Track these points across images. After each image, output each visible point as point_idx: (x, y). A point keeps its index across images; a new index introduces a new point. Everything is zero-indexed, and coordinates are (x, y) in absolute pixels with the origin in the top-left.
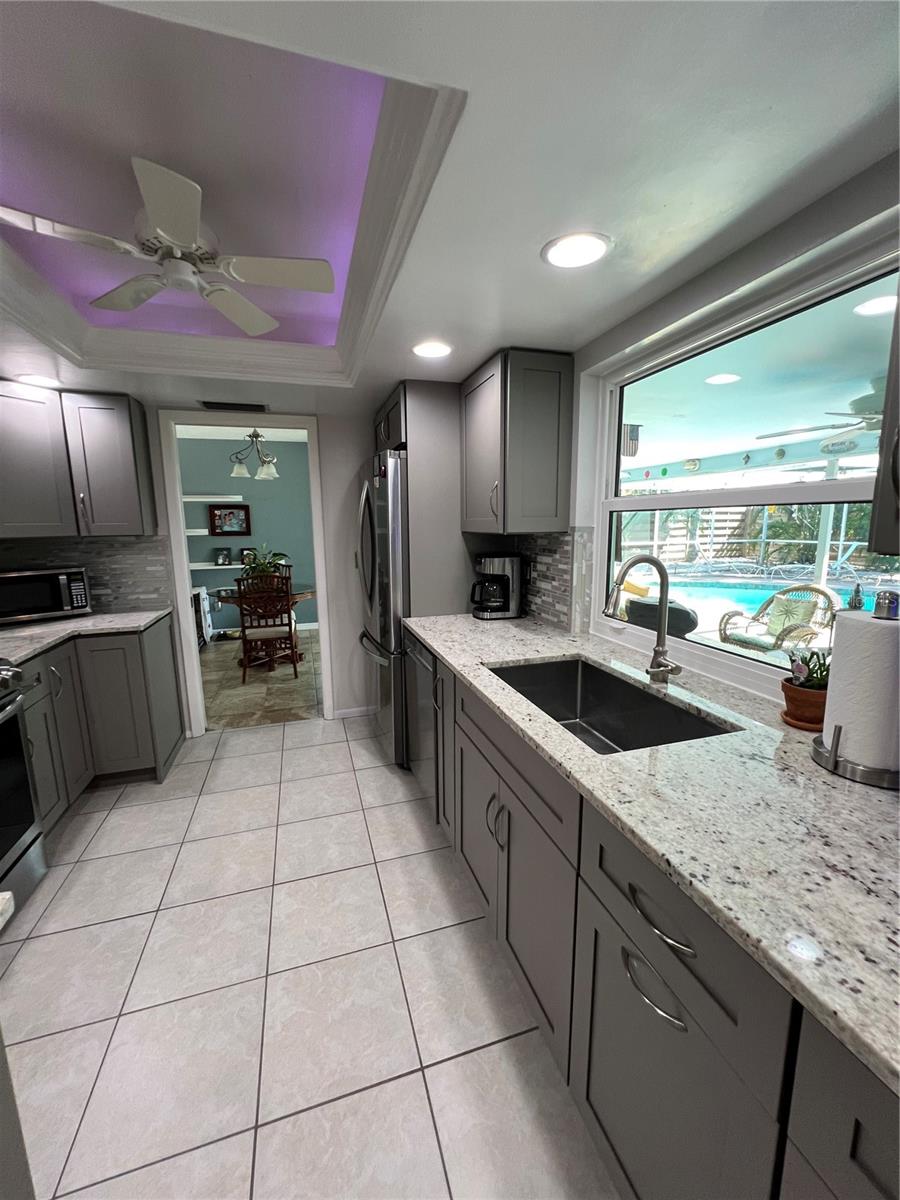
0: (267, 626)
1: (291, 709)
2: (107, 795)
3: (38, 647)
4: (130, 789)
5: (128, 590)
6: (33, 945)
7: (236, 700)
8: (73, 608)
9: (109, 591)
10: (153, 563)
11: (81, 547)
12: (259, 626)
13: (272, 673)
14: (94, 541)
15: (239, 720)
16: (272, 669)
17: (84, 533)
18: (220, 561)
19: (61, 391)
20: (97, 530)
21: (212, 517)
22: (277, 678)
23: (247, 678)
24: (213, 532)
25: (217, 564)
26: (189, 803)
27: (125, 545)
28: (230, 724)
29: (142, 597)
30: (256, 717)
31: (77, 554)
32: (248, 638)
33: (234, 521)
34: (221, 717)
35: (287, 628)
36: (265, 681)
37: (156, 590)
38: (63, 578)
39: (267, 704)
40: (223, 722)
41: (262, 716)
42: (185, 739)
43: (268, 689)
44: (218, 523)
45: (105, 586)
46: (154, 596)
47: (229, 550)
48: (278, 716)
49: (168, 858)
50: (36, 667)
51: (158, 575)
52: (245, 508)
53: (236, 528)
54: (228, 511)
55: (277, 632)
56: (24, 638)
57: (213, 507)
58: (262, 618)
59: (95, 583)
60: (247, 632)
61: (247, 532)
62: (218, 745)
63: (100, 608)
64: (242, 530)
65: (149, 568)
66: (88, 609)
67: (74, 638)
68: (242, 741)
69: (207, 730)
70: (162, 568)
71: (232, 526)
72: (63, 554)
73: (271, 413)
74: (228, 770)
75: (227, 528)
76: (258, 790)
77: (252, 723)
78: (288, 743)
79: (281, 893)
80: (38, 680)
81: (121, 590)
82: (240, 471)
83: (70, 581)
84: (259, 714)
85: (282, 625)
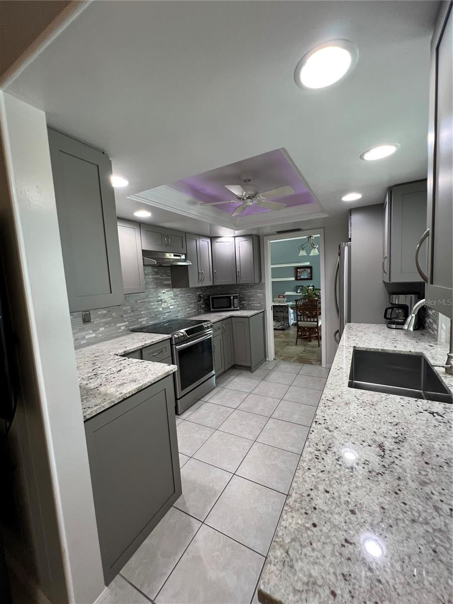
0: (310, 321)
1: (309, 359)
2: (236, 372)
3: (220, 318)
4: (244, 372)
5: (252, 302)
6: (207, 404)
7: (290, 351)
8: (234, 307)
9: (246, 302)
10: (260, 293)
11: (240, 287)
12: (307, 321)
13: (309, 343)
14: (243, 285)
15: (287, 359)
16: (310, 341)
17: (238, 283)
18: (299, 291)
19: (235, 237)
20: (242, 281)
21: (297, 272)
22: (311, 345)
23: (298, 343)
24: (296, 279)
25: (297, 293)
26: (257, 382)
27: (251, 286)
28: (283, 360)
29: (256, 305)
30: (295, 359)
31: (238, 289)
32: (299, 325)
33: (305, 274)
34: (281, 356)
35: (316, 323)
36: (305, 346)
37: (260, 303)
38: (232, 297)
39: (301, 355)
40: (282, 358)
41: (296, 359)
42: (266, 360)
43: (305, 349)
44: (299, 275)
45: (245, 301)
46: (259, 305)
47: (302, 286)
48: (303, 360)
49: (245, 396)
50: (219, 324)
51: (261, 297)
52: (310, 267)
53: (306, 277)
54: (303, 270)
55: (311, 324)
56: (218, 316)
57: (297, 268)
58: (309, 318)
59: (241, 300)
60: (299, 323)
61: (311, 279)
62: (276, 366)
63: (243, 308)
64: (309, 277)
65: (258, 295)
66: (238, 308)
67: (231, 317)
68: (285, 367)
69: (274, 359)
70: (262, 295)
71: (304, 276)
72: (235, 289)
73: (303, 230)
74: (274, 376)
75: (302, 277)
76: (281, 385)
77: (292, 361)
78: (301, 372)
79: (271, 421)
80: (219, 328)
81: (250, 302)
82: (303, 253)
83: (234, 298)
84: (296, 358)
85: (314, 321)
